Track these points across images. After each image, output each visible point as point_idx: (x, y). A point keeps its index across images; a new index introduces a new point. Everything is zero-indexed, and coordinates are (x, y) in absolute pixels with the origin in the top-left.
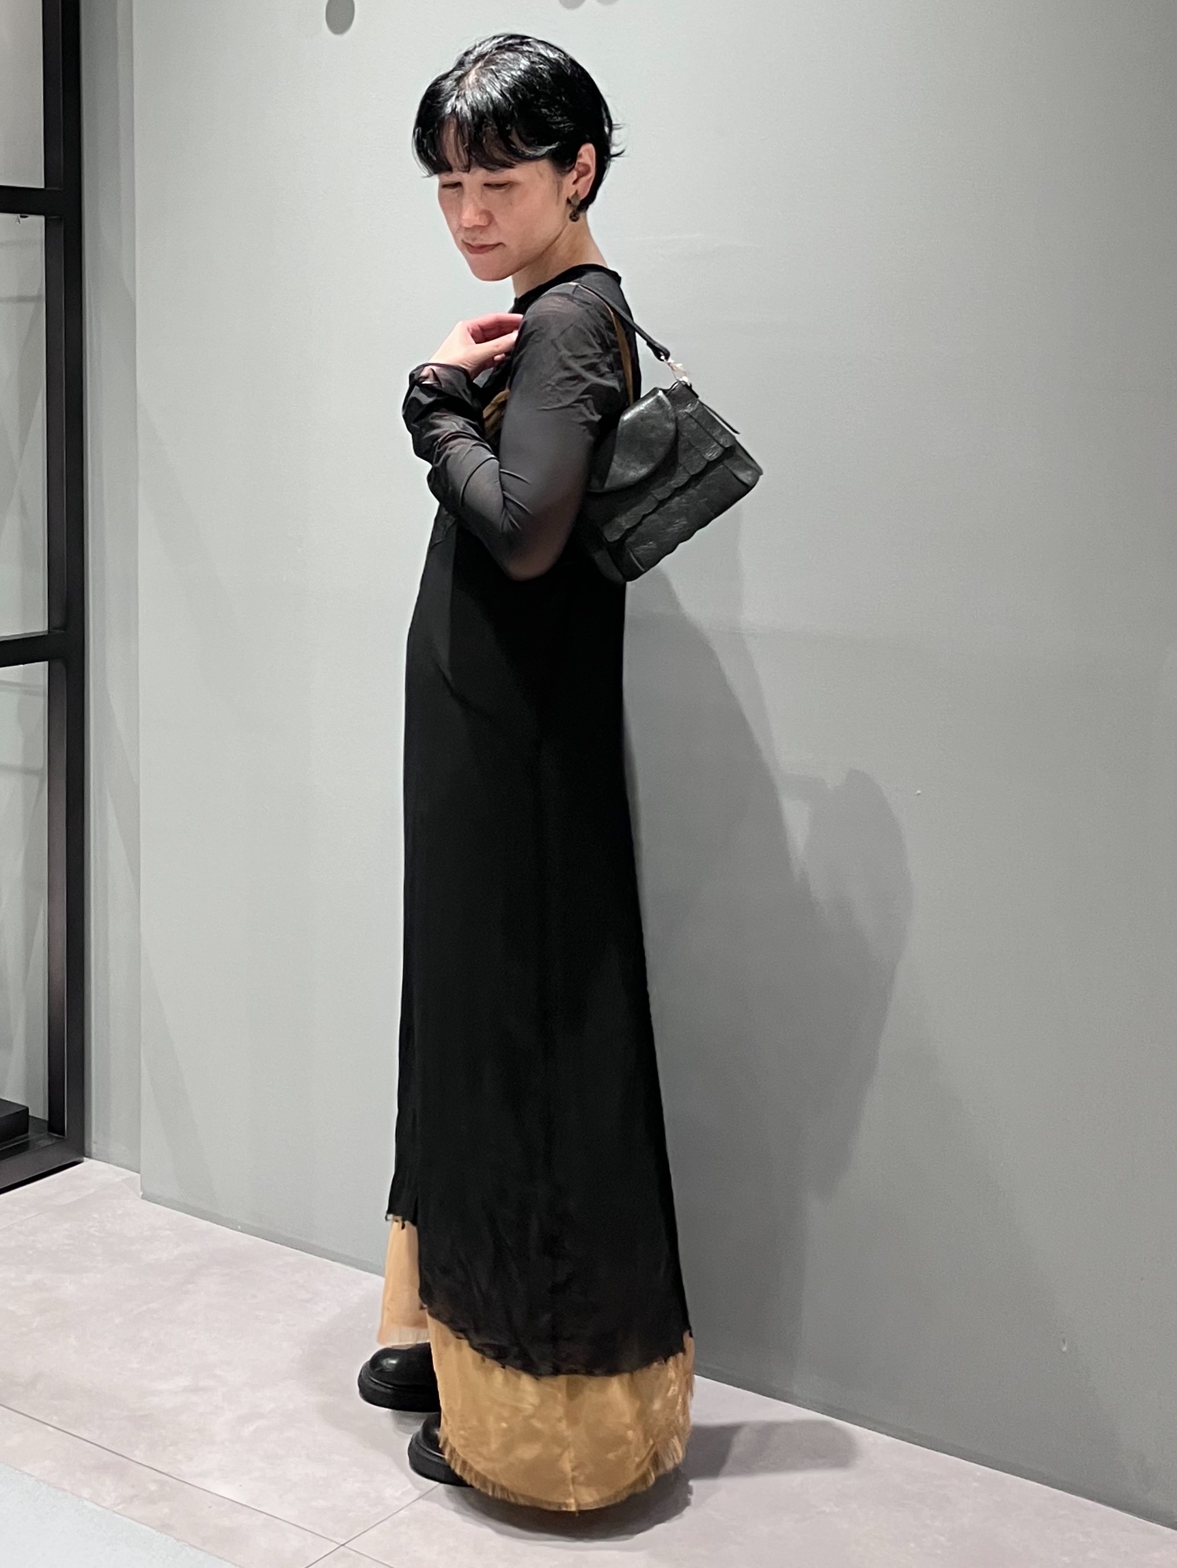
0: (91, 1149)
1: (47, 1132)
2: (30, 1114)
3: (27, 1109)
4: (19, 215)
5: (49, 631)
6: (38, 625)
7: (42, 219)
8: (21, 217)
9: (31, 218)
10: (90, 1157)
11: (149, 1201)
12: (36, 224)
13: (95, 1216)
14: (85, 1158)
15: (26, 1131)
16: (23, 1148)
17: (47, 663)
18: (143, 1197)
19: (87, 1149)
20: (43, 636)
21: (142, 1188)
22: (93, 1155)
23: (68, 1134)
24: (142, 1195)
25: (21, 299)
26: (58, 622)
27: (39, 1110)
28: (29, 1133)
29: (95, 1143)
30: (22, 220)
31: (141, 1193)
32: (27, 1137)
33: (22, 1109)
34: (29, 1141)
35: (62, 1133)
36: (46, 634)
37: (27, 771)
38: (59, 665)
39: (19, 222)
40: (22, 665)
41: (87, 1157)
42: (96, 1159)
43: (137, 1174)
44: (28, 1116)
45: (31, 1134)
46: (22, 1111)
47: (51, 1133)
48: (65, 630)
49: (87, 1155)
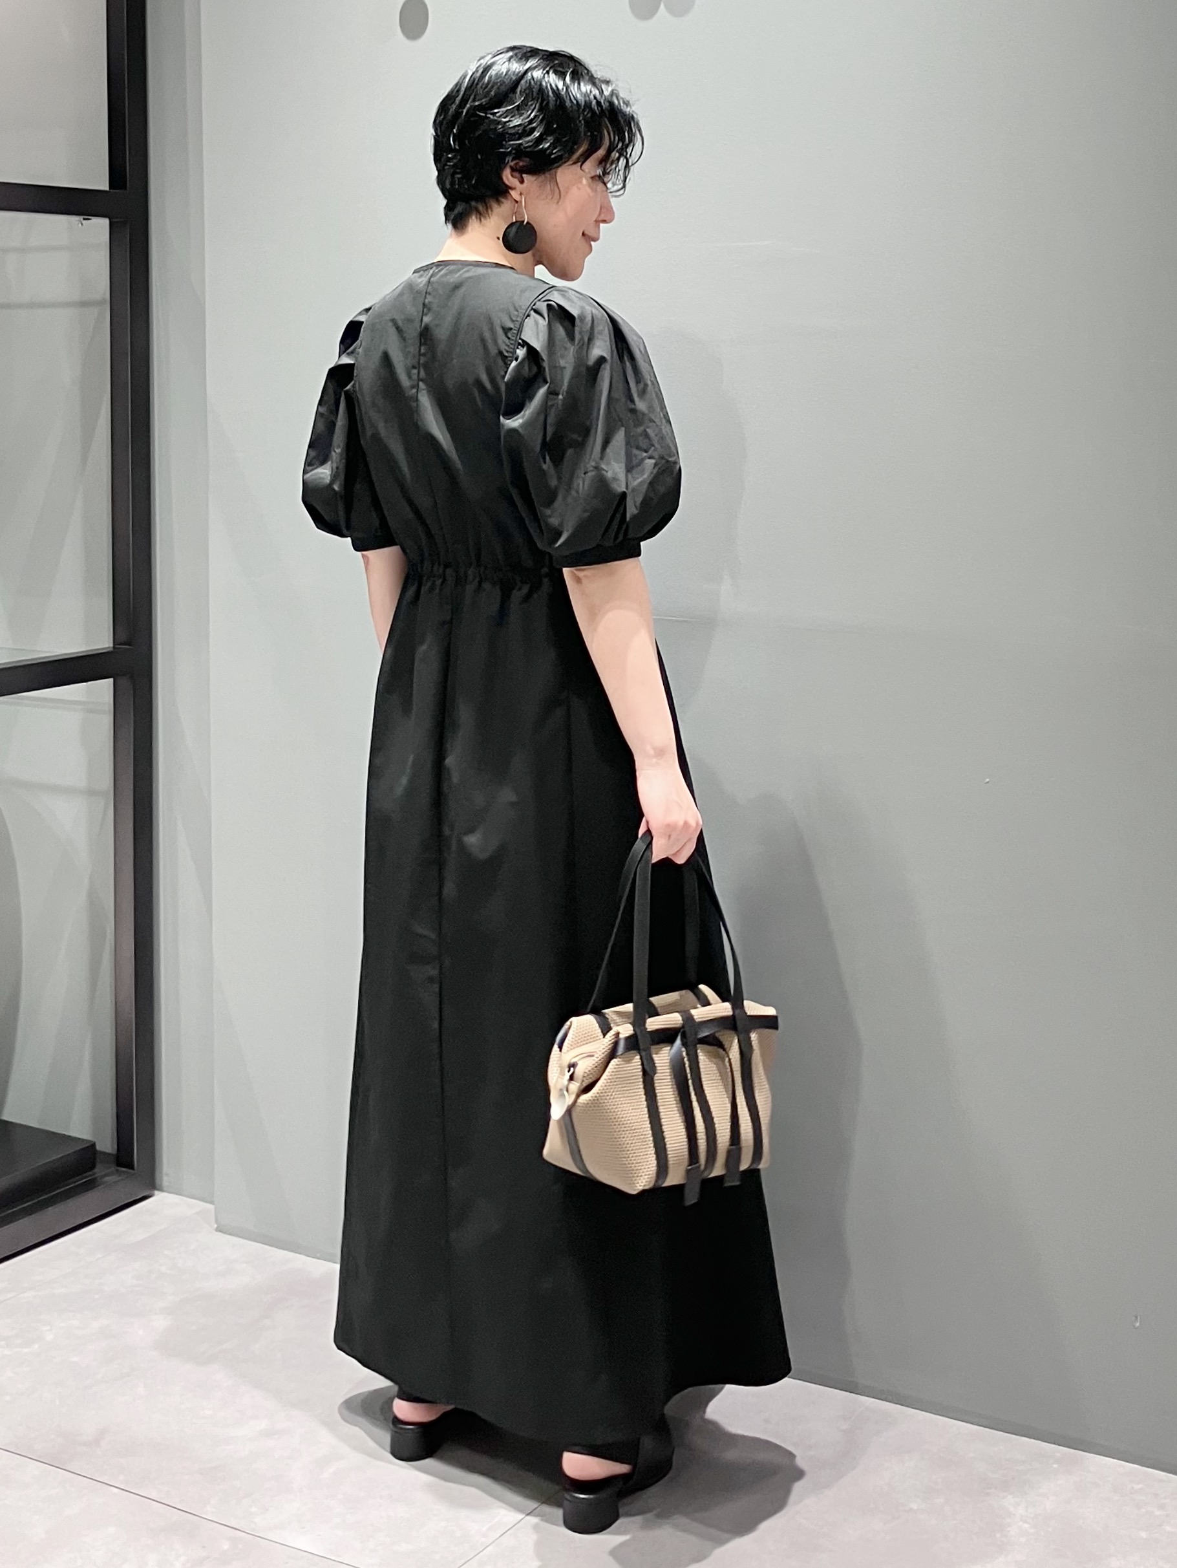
0: (161, 1180)
1: (113, 1168)
2: (98, 1148)
3: (93, 1145)
4: (82, 217)
5: (114, 647)
6: (103, 641)
7: (104, 223)
8: (84, 219)
9: (95, 221)
10: (161, 1189)
11: (225, 1233)
12: (100, 226)
13: (166, 1252)
14: (156, 1192)
15: (93, 1167)
16: (90, 1185)
17: (111, 680)
18: (218, 1230)
19: (158, 1181)
20: (107, 652)
21: (217, 1221)
22: (165, 1189)
23: (138, 1166)
24: (217, 1227)
25: (83, 304)
26: (123, 637)
27: (107, 1144)
28: (96, 1170)
29: (167, 1175)
30: (84, 222)
31: (216, 1226)
32: (95, 1174)
33: (88, 1145)
34: (95, 1179)
35: (130, 1166)
36: (112, 649)
37: (91, 793)
38: (124, 682)
39: (82, 224)
40: (85, 683)
41: (158, 1190)
42: (168, 1192)
43: (211, 1207)
44: (97, 1151)
45: (99, 1171)
46: (88, 1147)
47: (119, 1168)
48: (130, 645)
49: (158, 1188)
